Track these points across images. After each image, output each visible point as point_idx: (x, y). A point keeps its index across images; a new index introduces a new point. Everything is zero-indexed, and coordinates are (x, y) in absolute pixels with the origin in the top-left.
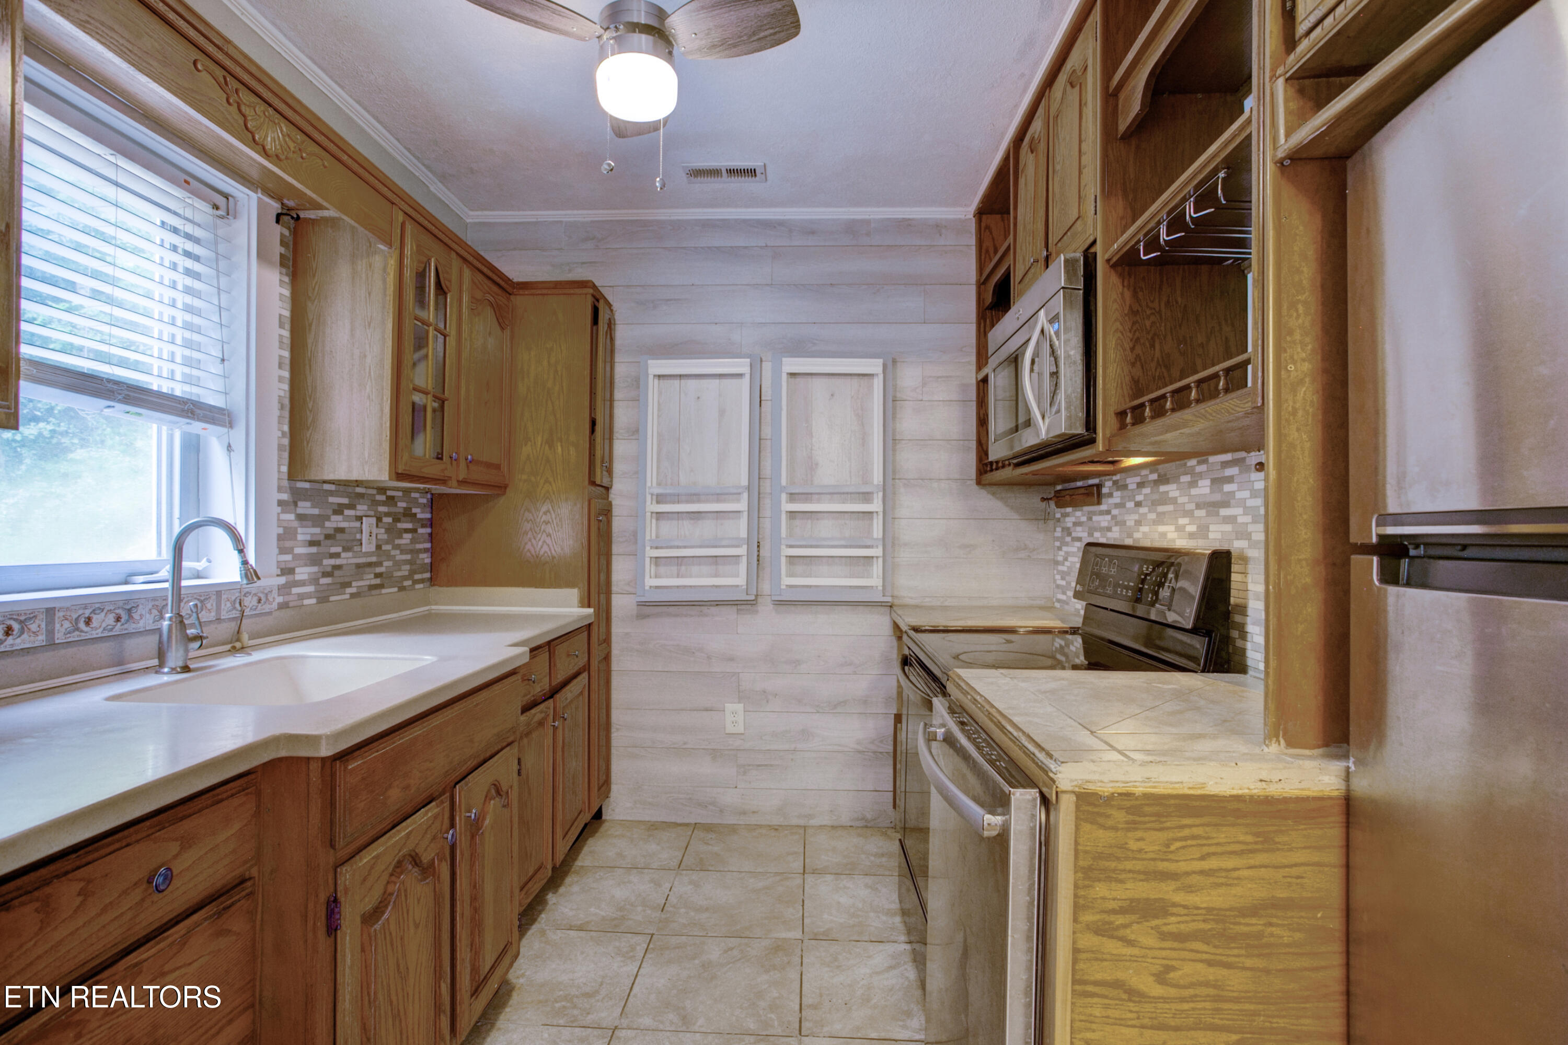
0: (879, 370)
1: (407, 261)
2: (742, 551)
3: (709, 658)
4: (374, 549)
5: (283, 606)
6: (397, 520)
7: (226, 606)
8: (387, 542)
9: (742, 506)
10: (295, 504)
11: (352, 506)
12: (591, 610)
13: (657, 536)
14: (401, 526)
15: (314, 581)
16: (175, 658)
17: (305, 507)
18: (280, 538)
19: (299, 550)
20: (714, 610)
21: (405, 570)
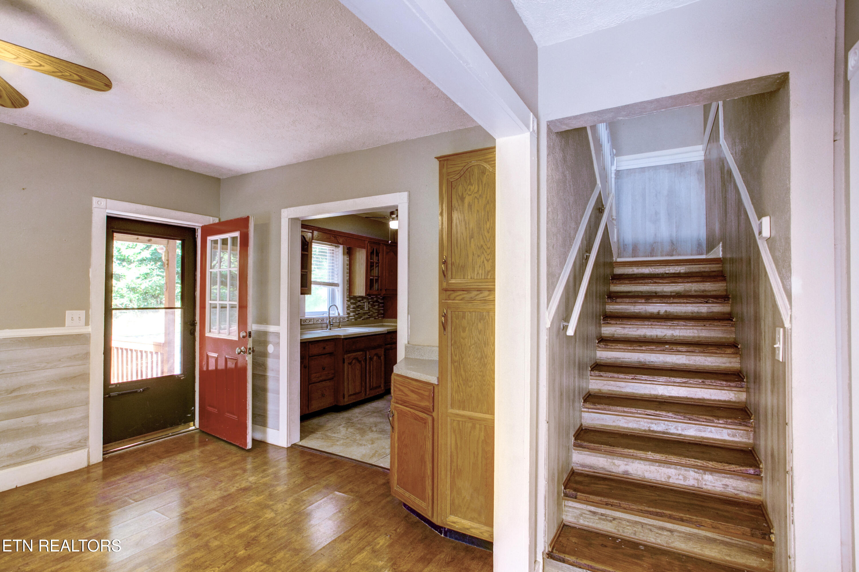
1: (368, 251)
4: (367, 309)
5: (348, 321)
6: (374, 302)
7: (337, 320)
8: (371, 308)
10: (350, 301)
11: (362, 300)
14: (375, 304)
15: (354, 316)
16: (329, 327)
17: (352, 301)
18: (347, 307)
19: (351, 310)
21: (376, 314)
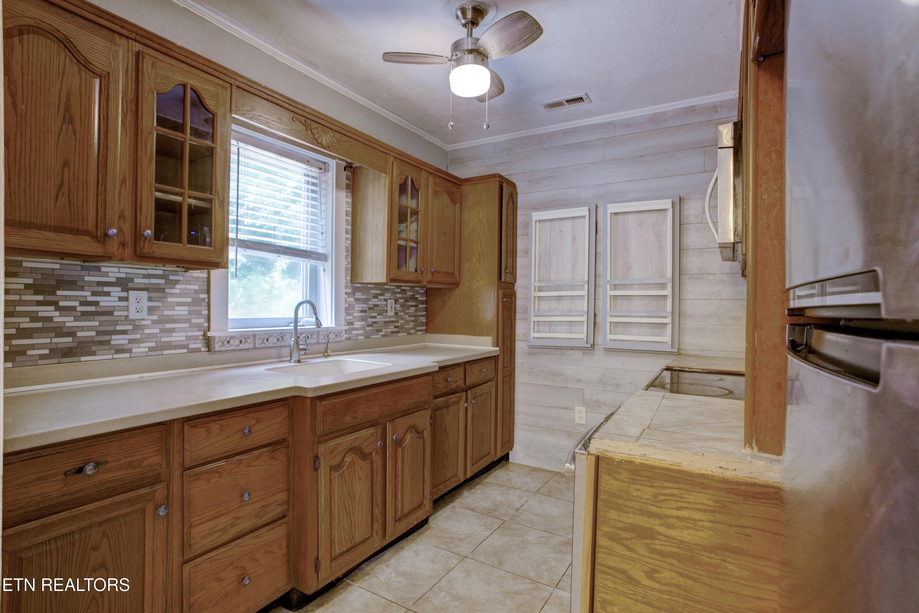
0: (669, 206)
1: (394, 179)
2: (584, 318)
3: (567, 379)
4: (393, 314)
5: (348, 339)
6: (406, 300)
7: (321, 337)
8: (401, 311)
9: (585, 293)
10: (354, 294)
11: (382, 295)
12: (498, 348)
13: (538, 310)
14: (408, 303)
15: (363, 328)
16: (295, 357)
17: (359, 295)
18: (346, 309)
19: (356, 314)
20: (570, 352)
21: (411, 325)
